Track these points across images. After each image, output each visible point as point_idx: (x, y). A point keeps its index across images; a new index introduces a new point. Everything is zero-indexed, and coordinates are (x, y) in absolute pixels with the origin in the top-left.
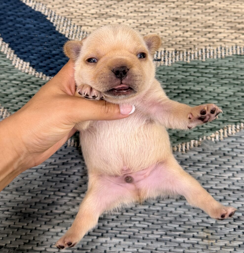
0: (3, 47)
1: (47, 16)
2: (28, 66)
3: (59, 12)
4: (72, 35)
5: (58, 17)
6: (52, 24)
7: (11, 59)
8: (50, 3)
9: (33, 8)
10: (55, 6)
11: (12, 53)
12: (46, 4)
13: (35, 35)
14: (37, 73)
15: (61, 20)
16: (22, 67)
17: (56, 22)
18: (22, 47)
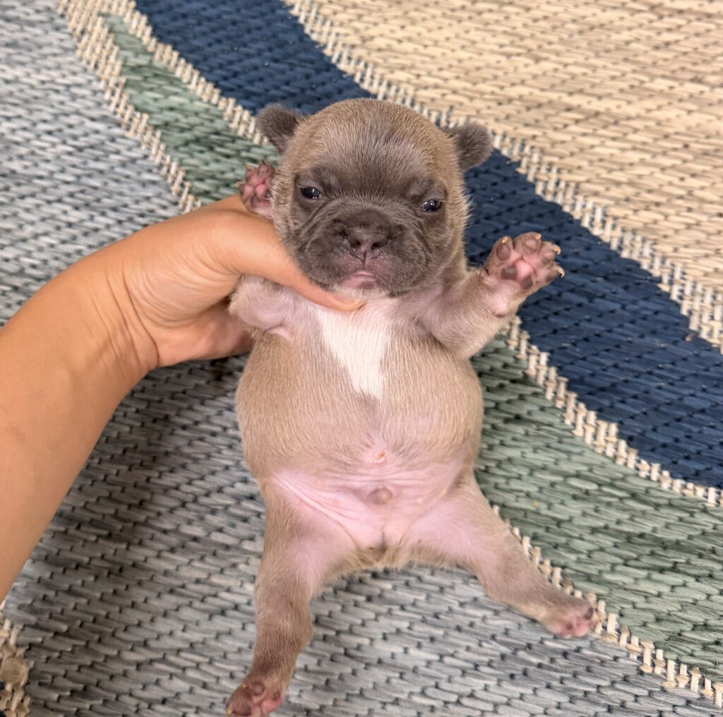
0: (533, 359)
1: (660, 280)
2: (613, 438)
3: (695, 271)
5: (694, 287)
6: (678, 306)
7: (560, 404)
8: (665, 237)
9: (614, 246)
10: (683, 250)
11: (563, 386)
12: (655, 240)
13: (627, 336)
14: (644, 462)
15: (703, 295)
16: (595, 437)
17: (690, 303)
18: (589, 372)
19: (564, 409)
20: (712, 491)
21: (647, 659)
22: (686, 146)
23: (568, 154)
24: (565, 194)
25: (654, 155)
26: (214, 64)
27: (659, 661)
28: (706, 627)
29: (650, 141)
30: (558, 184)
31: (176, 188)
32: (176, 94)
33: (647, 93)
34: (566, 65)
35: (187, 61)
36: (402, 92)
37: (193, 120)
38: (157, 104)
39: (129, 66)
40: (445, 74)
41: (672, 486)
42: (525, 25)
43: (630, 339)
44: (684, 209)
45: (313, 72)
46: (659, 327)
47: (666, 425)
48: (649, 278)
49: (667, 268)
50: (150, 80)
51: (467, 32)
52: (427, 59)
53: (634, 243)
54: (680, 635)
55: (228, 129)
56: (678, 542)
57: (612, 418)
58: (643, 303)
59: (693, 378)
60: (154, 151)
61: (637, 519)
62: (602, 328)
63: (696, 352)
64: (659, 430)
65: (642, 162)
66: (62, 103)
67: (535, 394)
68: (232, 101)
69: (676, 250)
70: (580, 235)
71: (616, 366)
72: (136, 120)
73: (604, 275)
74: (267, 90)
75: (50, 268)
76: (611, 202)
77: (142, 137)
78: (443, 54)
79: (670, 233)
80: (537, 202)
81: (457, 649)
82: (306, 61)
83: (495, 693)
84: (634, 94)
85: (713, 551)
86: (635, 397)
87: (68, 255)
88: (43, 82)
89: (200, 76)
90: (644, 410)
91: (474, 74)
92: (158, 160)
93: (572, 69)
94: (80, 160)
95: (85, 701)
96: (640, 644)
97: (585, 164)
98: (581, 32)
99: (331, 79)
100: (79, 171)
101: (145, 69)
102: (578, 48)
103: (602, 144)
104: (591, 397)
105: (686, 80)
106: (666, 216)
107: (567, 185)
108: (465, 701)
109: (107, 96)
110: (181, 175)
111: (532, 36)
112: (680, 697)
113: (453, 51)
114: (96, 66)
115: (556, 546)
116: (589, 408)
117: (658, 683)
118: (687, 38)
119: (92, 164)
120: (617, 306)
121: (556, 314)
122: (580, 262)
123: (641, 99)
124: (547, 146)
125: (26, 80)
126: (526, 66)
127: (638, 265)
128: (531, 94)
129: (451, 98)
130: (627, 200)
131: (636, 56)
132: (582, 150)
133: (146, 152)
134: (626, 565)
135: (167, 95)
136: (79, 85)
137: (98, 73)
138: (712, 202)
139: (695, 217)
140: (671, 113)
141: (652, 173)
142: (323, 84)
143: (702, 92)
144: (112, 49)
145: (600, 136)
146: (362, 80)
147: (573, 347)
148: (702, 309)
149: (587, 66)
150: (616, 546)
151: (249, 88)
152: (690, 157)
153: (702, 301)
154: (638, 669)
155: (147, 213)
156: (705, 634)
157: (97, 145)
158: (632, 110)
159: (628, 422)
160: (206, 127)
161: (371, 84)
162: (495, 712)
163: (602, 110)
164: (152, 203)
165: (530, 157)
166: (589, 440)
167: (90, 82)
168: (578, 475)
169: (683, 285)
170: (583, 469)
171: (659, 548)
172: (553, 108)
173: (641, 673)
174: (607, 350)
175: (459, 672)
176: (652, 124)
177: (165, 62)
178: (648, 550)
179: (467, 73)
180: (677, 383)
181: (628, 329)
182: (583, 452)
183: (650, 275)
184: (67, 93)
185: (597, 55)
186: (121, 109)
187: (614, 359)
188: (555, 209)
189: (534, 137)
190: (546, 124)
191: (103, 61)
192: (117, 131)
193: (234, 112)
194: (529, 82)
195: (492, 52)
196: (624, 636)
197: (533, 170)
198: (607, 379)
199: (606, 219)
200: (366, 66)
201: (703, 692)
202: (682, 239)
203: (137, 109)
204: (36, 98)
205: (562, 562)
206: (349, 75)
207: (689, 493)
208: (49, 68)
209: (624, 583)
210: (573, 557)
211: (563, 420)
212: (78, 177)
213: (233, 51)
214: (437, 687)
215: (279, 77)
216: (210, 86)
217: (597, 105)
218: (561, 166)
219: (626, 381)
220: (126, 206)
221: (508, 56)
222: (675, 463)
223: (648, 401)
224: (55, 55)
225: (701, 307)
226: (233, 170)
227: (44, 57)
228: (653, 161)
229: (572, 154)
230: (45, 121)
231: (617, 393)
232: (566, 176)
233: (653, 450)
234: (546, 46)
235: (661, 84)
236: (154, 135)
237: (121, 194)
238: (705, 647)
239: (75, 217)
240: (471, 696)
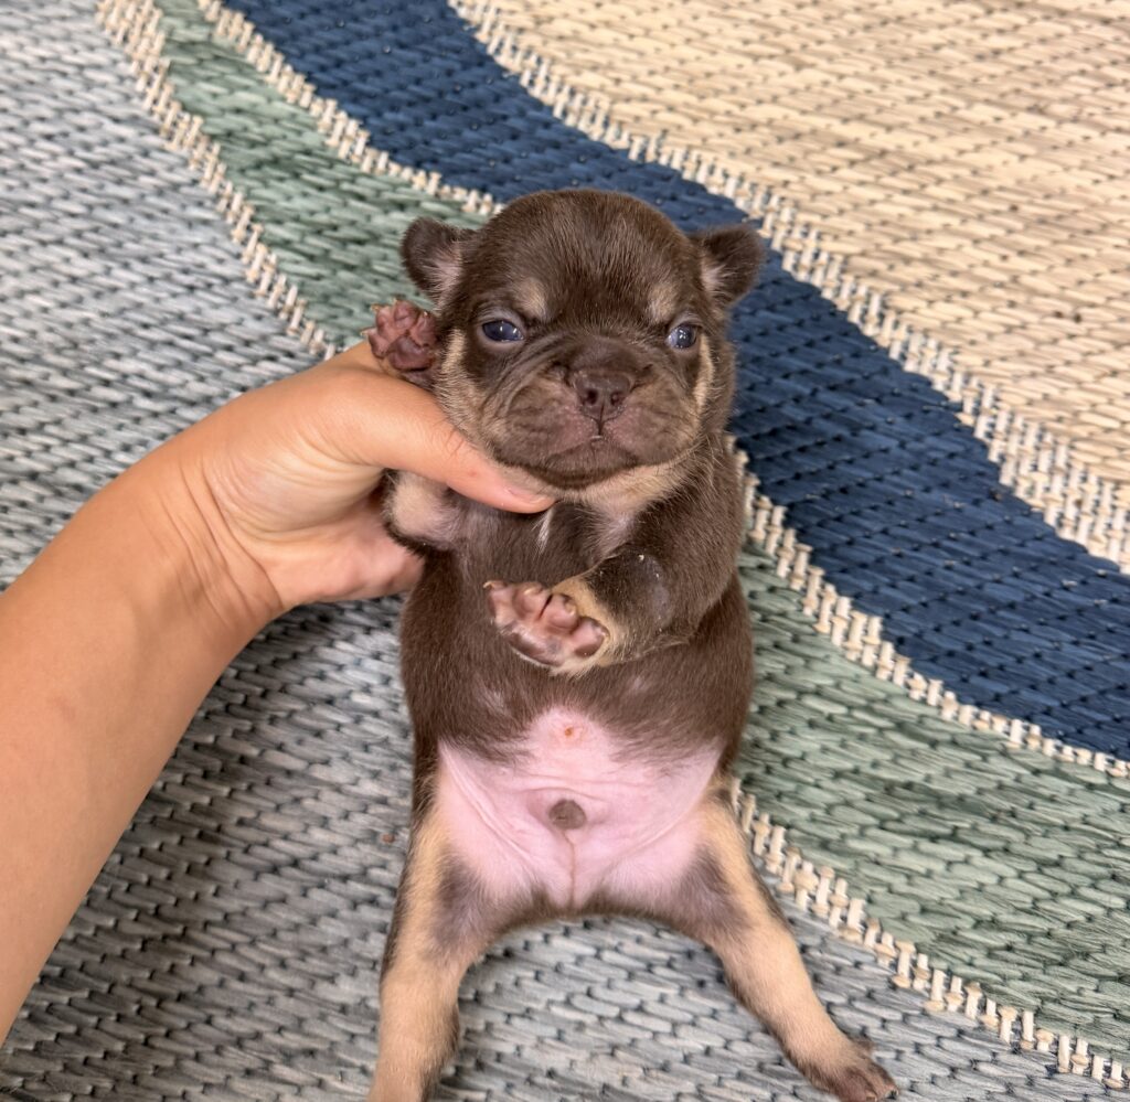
0: (763, 516)
1: (960, 408)
2: (874, 638)
3: (1014, 397)
4: (1078, 519)
5: (1011, 421)
6: (985, 448)
7: (797, 585)
8: (973, 343)
9: (894, 355)
10: (997, 364)
11: (804, 558)
12: (958, 347)
13: (905, 488)
14: (918, 677)
15: (1023, 434)
16: (847, 636)
17: (1004, 444)
18: (844, 538)
19: (804, 591)
20: (1018, 725)
21: (904, 967)
22: (1014, 208)
23: (835, 210)
24: (826, 272)
25: (964, 220)
26: (307, 46)
27: (920, 970)
28: (994, 924)
29: (960, 198)
30: (816, 256)
31: (239, 232)
32: (246, 88)
33: (960, 126)
34: (841, 77)
35: (266, 38)
36: (591, 104)
37: (271, 129)
38: (217, 102)
39: (175, 42)
40: (658, 80)
41: (960, 715)
42: (784, 12)
43: (909, 493)
44: (1003, 304)
45: (457, 66)
46: (953, 477)
47: (956, 623)
48: (944, 403)
49: (971, 390)
50: (206, 64)
51: (695, 18)
52: (633, 56)
53: (924, 350)
54: (954, 933)
55: (324, 147)
56: (961, 799)
57: (874, 608)
58: (931, 441)
59: (999, 556)
60: (207, 174)
61: (903, 762)
62: (868, 475)
63: (1007, 518)
64: (945, 630)
65: (946, 228)
66: (70, 93)
67: (762, 568)
68: (332, 104)
69: (987, 363)
70: (846, 334)
71: (885, 532)
72: (182, 126)
73: (876, 395)
74: (387, 91)
75: (41, 344)
76: (896, 288)
77: (191, 152)
78: (658, 50)
79: (981, 337)
80: (784, 281)
81: (624, 940)
82: (447, 49)
83: (674, 1007)
84: (943, 126)
85: (1013, 814)
86: (911, 579)
87: (69, 325)
88: (43, 59)
89: (285, 62)
90: (924, 599)
91: (702, 83)
92: (213, 189)
93: (850, 83)
94: (94, 182)
95: (61, 991)
96: (895, 946)
97: (859, 228)
98: (867, 28)
99: (484, 78)
100: (90, 199)
101: (201, 47)
102: (861, 51)
103: (888, 199)
104: (846, 577)
105: (1020, 109)
106: (976, 313)
107: (831, 259)
108: (631, 1017)
109: (140, 85)
110: (248, 212)
111: (794, 29)
112: (947, 1024)
113: (673, 45)
114: (125, 39)
115: (779, 796)
116: (840, 592)
117: (918, 1002)
118: (1026, 45)
119: (112, 189)
120: (893, 443)
121: (802, 450)
122: (841, 375)
123: (950, 134)
124: (805, 198)
125: (16, 54)
126: (782, 74)
127: (929, 383)
128: (786, 117)
129: (666, 117)
130: (919, 285)
131: (948, 68)
132: (856, 206)
133: (196, 175)
134: (882, 828)
135: (232, 89)
136: (98, 67)
137: (128, 49)
138: (1046, 295)
139: (1020, 315)
140: (993, 157)
141: (960, 247)
142: (473, 85)
143: (1044, 128)
144: (151, 14)
145: (884, 187)
146: (532, 83)
147: (823, 500)
148: (1021, 454)
149: (873, 79)
150: (869, 799)
151: (359, 86)
152: (1019, 225)
153: (1022, 443)
154: (890, 981)
155: (193, 268)
156: (992, 934)
157: (121, 160)
158: (936, 150)
159: (899, 616)
160: (291, 142)
161: (545, 89)
162: (674, 1034)
163: (891, 147)
164: (200, 253)
165: (779, 213)
166: (837, 639)
167: (115, 62)
168: (818, 693)
169: (995, 417)
170: (828, 682)
171: (933, 806)
172: (818, 141)
173: (894, 987)
174: (874, 508)
175: (624, 974)
176: (965, 173)
177: (231, 38)
178: (915, 808)
179: (691, 81)
180: (975, 563)
181: (908, 478)
182: (827, 657)
183: (946, 399)
184: (79, 78)
185: (890, 64)
186: (160, 107)
187: (883, 522)
188: (810, 293)
189: (786, 183)
190: (806, 166)
191: (136, 31)
192: (152, 140)
193: (334, 121)
194: (784, 100)
195: (731, 50)
196: (873, 932)
197: (781, 232)
198: (870, 551)
199: (886, 312)
200: (539, 61)
201: (984, 1018)
202: (997, 347)
203: (184, 108)
204: (31, 83)
205: (788, 819)
206: (512, 73)
207: (983, 726)
208: (53, 39)
209: (878, 855)
210: (803, 813)
211: (801, 606)
212: (90, 207)
213: (337, 27)
214: (589, 994)
215: (406, 71)
216: (299, 79)
217: (884, 140)
218: (822, 230)
219: (899, 555)
220: (161, 256)
221: (756, 58)
222: (965, 681)
223: (929, 586)
224: (63, 18)
225: (1019, 450)
226: (328, 210)
227: (48, 20)
228: (962, 228)
229: (841, 212)
230: (42, 119)
231: (884, 572)
232: (829, 245)
233: (933, 660)
234: (813, 46)
235: (982, 113)
236: (209, 149)
237: (154, 237)
238: (990, 953)
239: (81, 268)
240: (640, 1009)
